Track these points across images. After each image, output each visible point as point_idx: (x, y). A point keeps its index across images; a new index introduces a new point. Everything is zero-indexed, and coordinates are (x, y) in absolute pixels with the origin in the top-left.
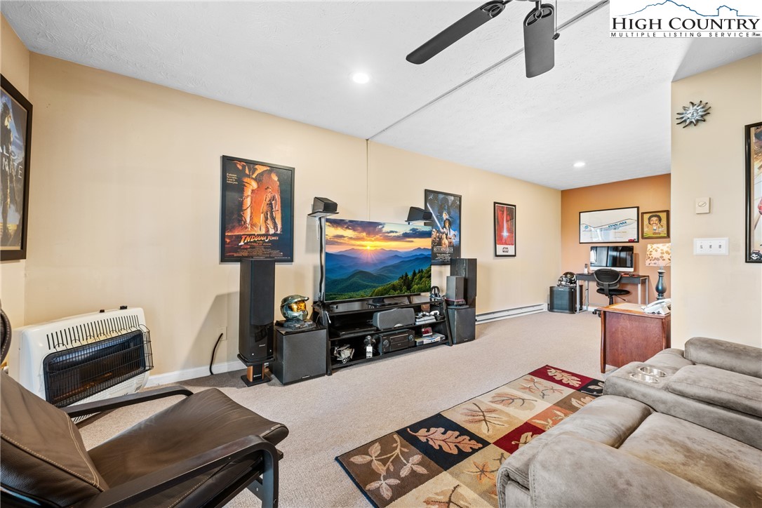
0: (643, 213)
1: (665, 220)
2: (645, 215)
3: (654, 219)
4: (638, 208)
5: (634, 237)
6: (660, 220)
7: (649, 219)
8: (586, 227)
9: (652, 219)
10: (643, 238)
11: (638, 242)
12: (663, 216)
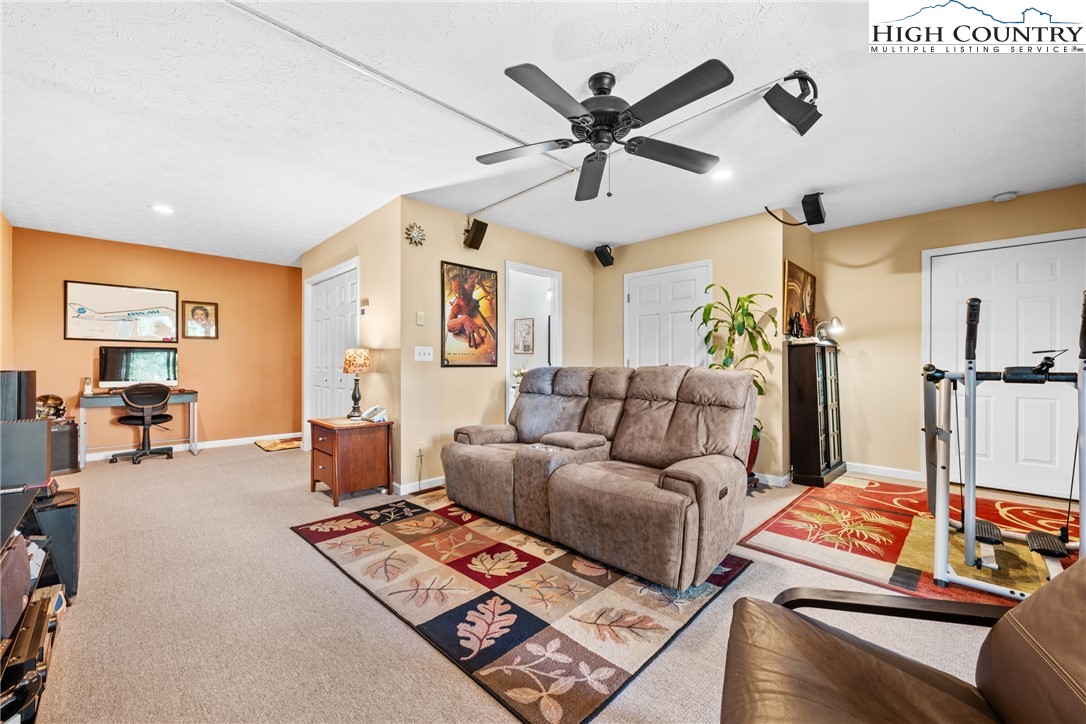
0: (184, 302)
1: (214, 315)
2: (186, 305)
3: (199, 312)
4: (177, 292)
5: (172, 334)
6: (207, 315)
7: (193, 311)
8: (82, 311)
9: (197, 311)
10: (184, 336)
11: (177, 342)
12: (211, 309)
